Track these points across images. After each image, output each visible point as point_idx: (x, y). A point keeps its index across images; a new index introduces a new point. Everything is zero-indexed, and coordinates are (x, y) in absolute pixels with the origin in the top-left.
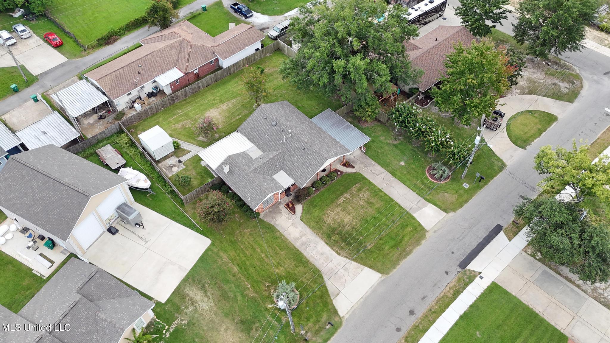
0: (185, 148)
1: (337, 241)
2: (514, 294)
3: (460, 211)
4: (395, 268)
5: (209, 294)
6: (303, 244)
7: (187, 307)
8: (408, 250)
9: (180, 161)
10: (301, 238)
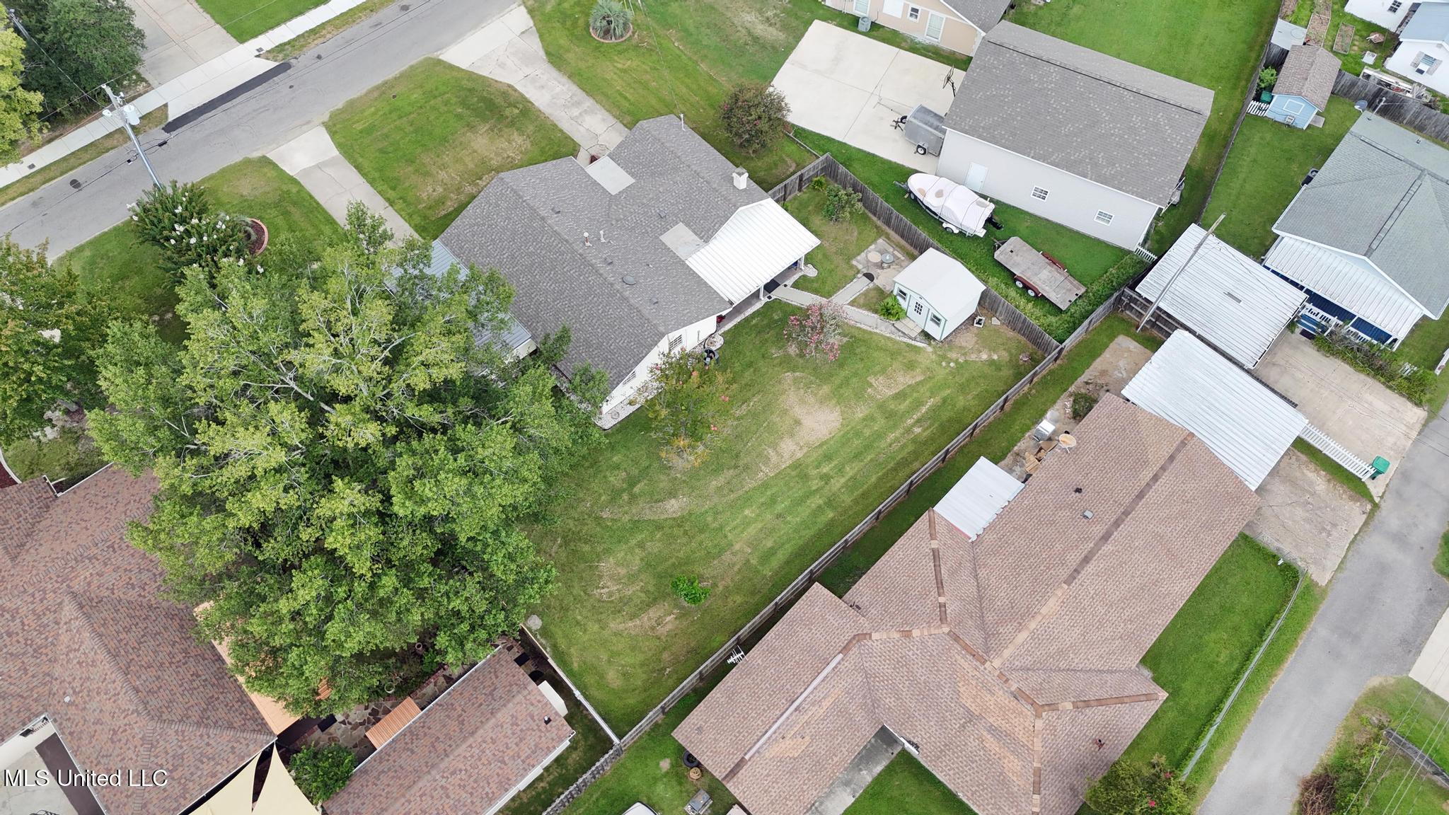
0: (866, 312)
1: (510, 105)
2: (218, 26)
3: (237, 158)
4: (411, 67)
5: (744, 31)
6: (578, 104)
7: (776, 15)
8: (376, 94)
9: (870, 277)
10: (580, 114)
